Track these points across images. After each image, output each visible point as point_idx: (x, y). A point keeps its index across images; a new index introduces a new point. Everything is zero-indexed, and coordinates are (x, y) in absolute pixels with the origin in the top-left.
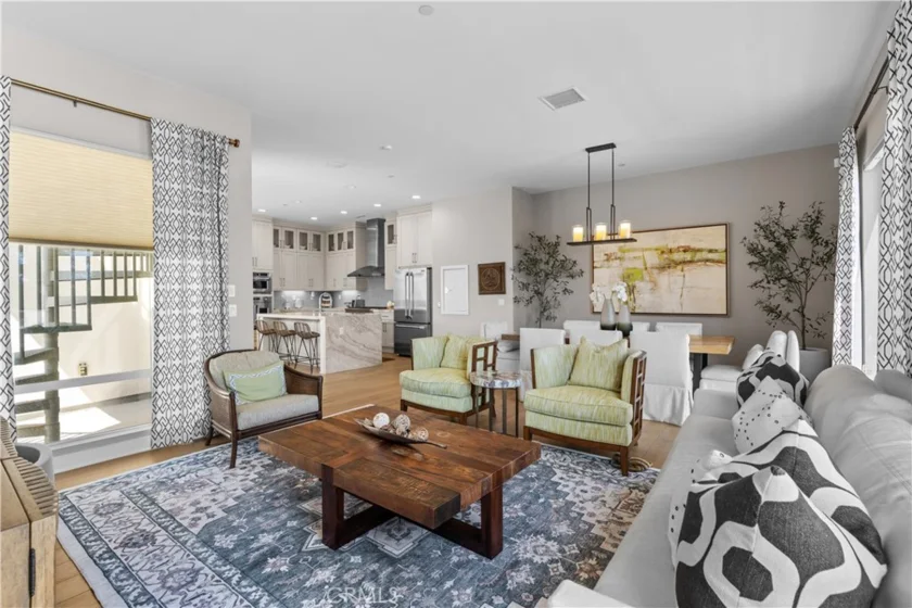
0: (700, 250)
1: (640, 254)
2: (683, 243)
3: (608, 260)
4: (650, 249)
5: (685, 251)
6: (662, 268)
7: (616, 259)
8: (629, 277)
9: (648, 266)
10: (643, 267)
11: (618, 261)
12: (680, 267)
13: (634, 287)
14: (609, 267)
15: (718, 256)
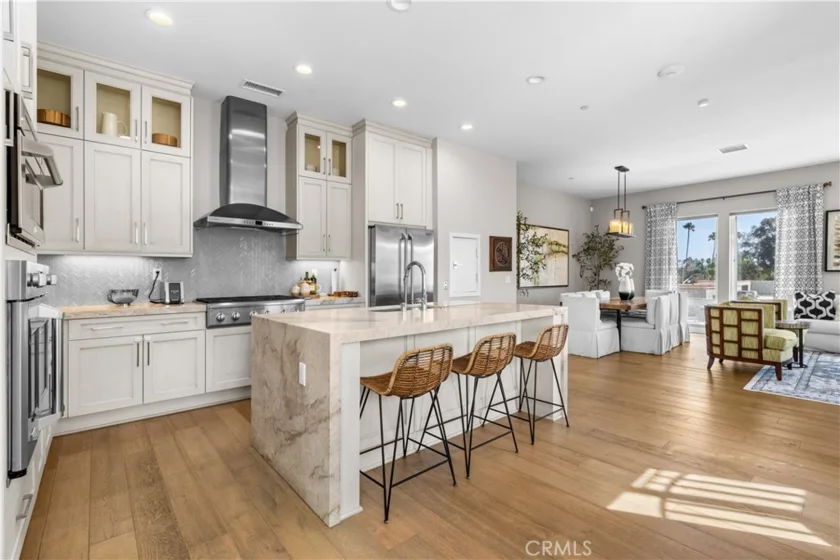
0: (561, 245)
2: (555, 239)
5: (556, 245)
12: (554, 255)
15: (565, 249)
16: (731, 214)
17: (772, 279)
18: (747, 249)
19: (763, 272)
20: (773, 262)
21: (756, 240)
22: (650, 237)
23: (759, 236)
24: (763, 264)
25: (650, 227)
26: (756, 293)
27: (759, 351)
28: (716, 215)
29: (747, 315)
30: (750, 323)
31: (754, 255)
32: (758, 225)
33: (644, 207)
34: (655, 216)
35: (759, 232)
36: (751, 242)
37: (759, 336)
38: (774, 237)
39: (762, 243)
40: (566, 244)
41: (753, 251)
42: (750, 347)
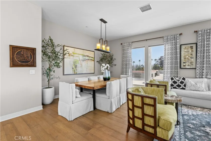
0: (90, 57)
1: (78, 55)
2: (87, 54)
3: (69, 56)
4: (80, 55)
5: (88, 57)
6: (83, 61)
7: (72, 56)
8: (75, 62)
9: (80, 59)
10: (79, 60)
11: (72, 57)
12: (87, 61)
13: (77, 66)
14: (69, 58)
15: (93, 59)
16: (149, 46)
17: (163, 70)
18: (158, 63)
19: (161, 68)
20: (163, 66)
21: (159, 61)
22: (123, 55)
23: (160, 60)
24: (161, 66)
25: (123, 51)
26: (159, 73)
27: (155, 128)
28: (144, 47)
29: (147, 101)
30: (149, 107)
31: (159, 64)
32: (160, 58)
33: (121, 44)
34: (125, 47)
35: (160, 59)
36: (158, 61)
37: (154, 117)
38: (163, 60)
39: (161, 62)
40: (93, 57)
41: (159, 63)
42: (149, 124)
